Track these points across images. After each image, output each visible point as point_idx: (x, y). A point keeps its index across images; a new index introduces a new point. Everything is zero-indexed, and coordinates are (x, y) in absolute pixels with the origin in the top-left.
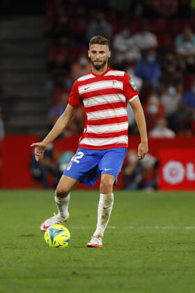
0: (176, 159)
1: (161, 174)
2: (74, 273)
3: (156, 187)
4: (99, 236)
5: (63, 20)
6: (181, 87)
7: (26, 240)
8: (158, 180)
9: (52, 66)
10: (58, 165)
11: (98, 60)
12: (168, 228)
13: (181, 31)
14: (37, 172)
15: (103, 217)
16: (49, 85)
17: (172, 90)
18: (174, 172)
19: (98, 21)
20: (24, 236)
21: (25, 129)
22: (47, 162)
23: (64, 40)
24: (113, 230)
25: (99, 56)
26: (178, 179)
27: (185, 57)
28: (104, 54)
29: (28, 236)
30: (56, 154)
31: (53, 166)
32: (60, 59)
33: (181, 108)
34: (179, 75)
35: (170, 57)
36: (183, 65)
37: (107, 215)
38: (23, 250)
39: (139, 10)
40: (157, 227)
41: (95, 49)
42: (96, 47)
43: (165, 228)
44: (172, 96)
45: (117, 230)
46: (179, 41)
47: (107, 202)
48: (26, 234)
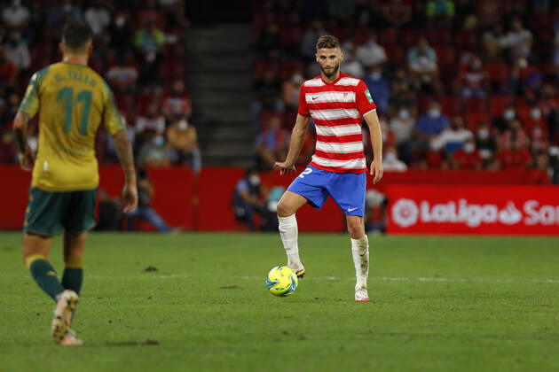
0: (408, 197)
1: (390, 214)
2: (285, 333)
3: (384, 230)
4: (363, 287)
5: (273, 29)
6: (415, 111)
7: (228, 294)
8: (386, 222)
9: (259, 85)
10: (266, 204)
11: (328, 67)
12: (398, 279)
13: (414, 43)
14: (241, 211)
15: (363, 266)
16: (256, 107)
17: (404, 114)
18: (405, 213)
19: (316, 31)
20: (224, 288)
21: (227, 160)
22: (252, 199)
23: (274, 54)
24: (333, 281)
25: (329, 62)
26: (411, 220)
27: (419, 75)
28: (335, 59)
29: (230, 288)
30: (264, 190)
31: (260, 204)
32: (270, 76)
33: (414, 136)
34: (412, 96)
35: (401, 74)
36: (418, 85)
37: (366, 262)
38: (224, 305)
39: (364, 18)
40: (385, 278)
41: (323, 54)
42: (325, 52)
43: (394, 279)
44: (403, 121)
45: (337, 281)
46: (412, 55)
47: (362, 247)
48: (228, 285)
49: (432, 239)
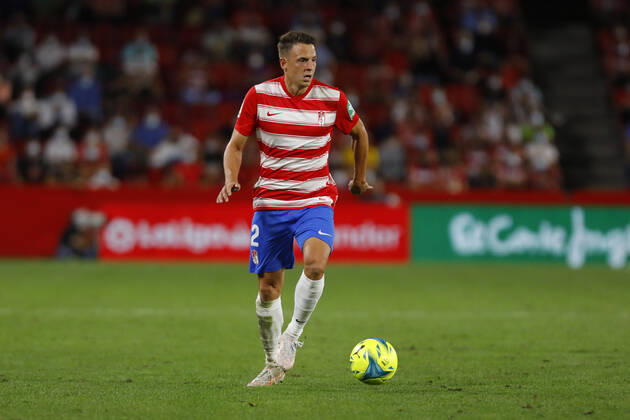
49: (151, 267)
